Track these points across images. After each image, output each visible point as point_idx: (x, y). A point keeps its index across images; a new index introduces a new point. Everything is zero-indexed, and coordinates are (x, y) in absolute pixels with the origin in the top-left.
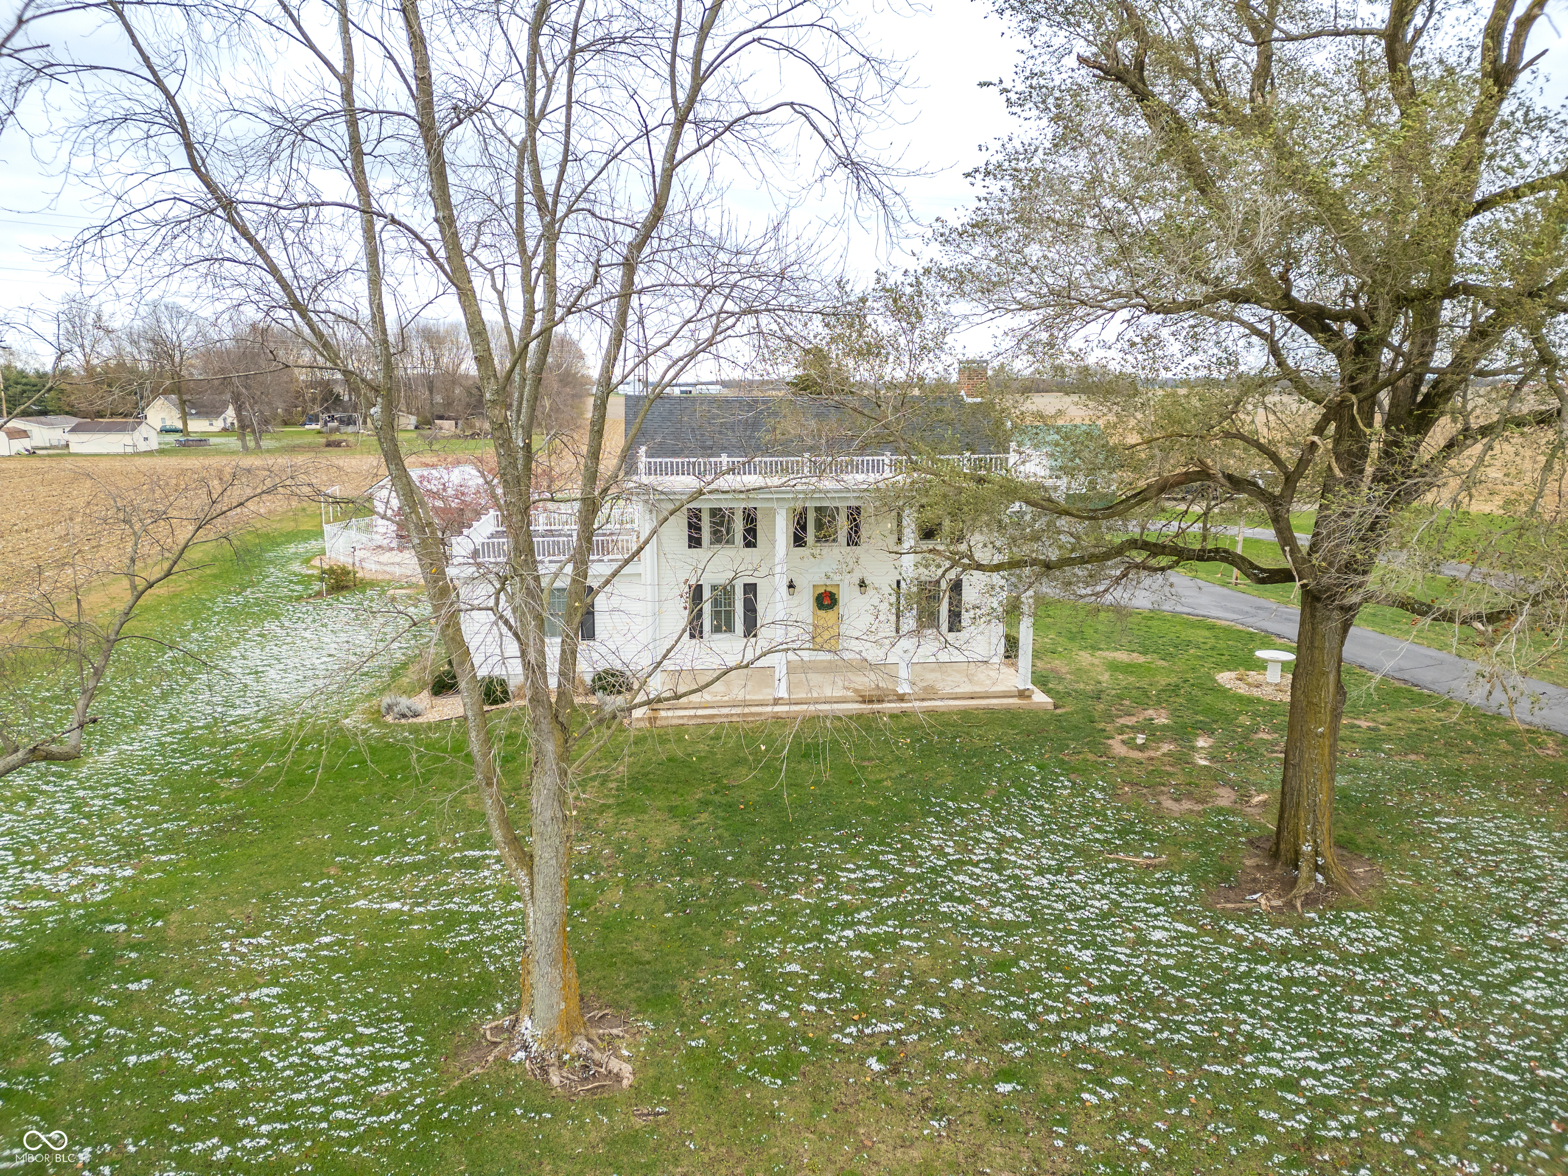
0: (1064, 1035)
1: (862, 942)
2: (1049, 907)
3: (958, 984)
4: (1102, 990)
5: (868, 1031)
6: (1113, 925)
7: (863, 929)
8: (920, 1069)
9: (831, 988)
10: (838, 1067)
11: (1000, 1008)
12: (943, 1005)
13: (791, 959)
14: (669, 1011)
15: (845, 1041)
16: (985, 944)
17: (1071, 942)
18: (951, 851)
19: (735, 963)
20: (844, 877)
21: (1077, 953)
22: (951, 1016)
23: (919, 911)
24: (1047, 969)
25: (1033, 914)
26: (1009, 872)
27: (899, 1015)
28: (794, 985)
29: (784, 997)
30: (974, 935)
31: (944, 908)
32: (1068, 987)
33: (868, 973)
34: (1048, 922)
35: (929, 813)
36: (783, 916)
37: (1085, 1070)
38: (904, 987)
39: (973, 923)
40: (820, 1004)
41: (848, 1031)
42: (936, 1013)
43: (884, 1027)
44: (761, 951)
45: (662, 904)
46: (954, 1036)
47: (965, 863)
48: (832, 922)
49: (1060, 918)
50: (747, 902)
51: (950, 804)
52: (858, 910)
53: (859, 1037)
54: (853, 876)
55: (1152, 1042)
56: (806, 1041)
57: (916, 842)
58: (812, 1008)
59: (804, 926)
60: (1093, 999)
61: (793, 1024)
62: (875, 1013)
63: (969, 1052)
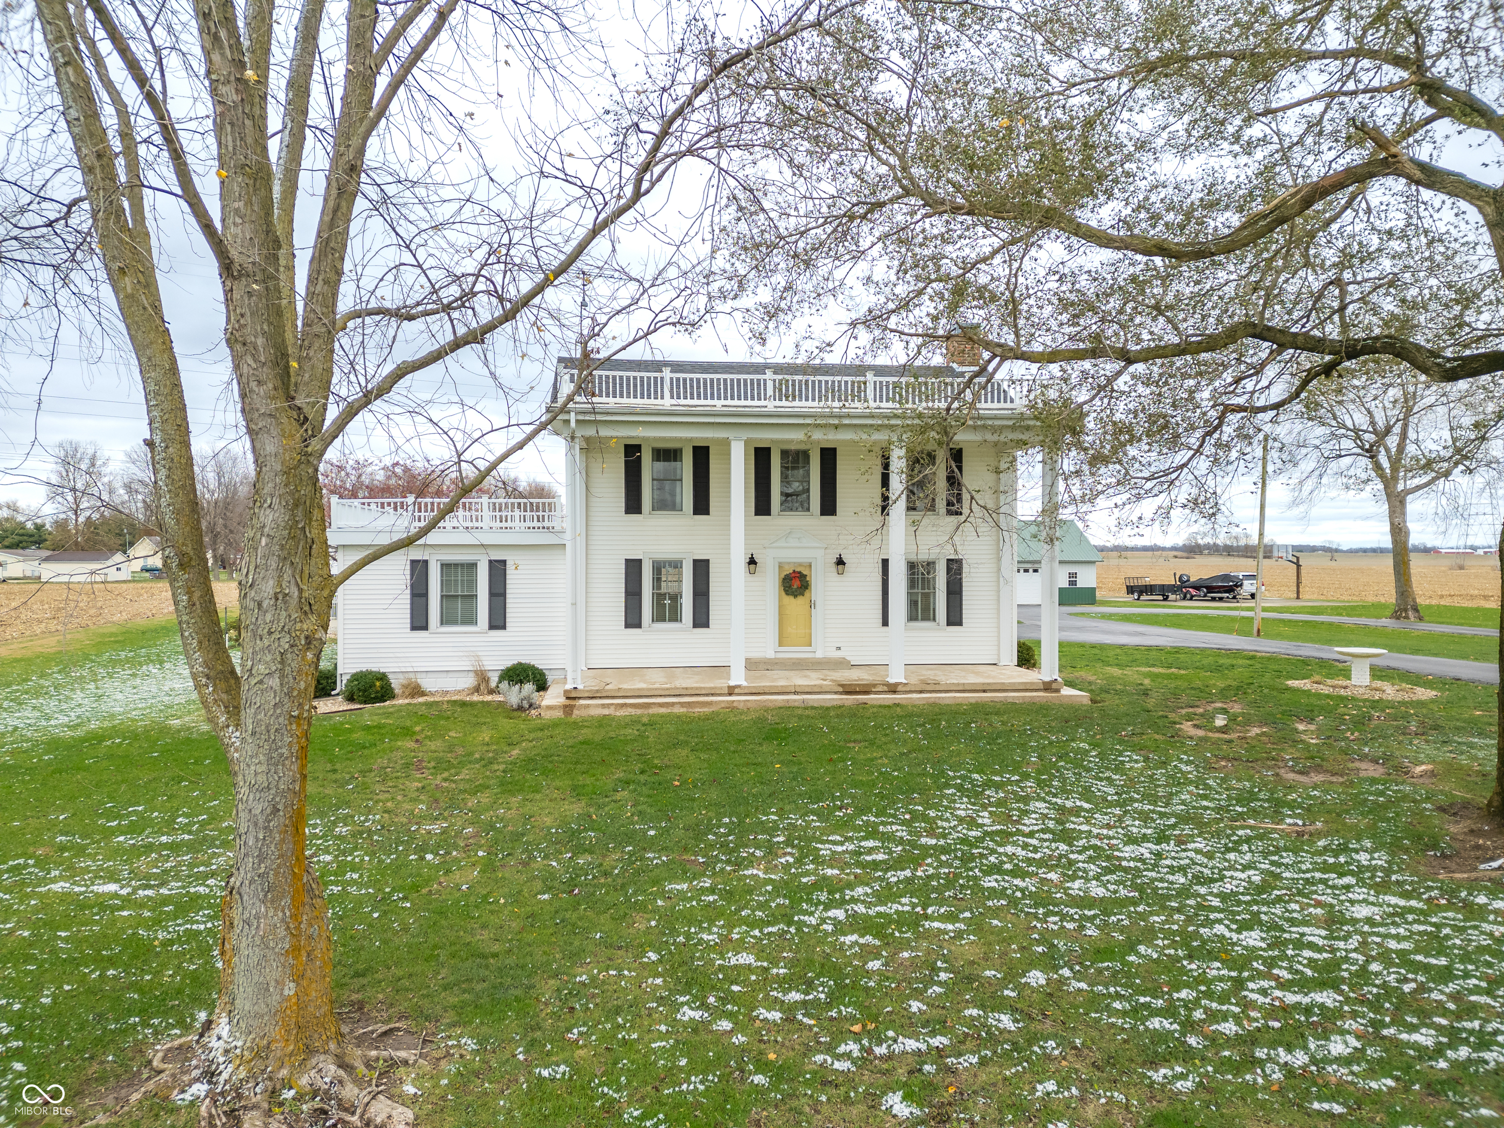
0: (1261, 1053)
1: (857, 924)
2: (1162, 880)
3: (1036, 978)
4: (1302, 984)
5: (881, 1050)
6: (1279, 899)
7: (861, 909)
8: (993, 1113)
9: (810, 986)
10: (826, 1110)
11: (1124, 1013)
12: (1014, 1010)
13: (740, 946)
14: (512, 1023)
15: (837, 1065)
16: (1070, 926)
17: (1219, 921)
18: (987, 821)
19: (643, 954)
20: (825, 850)
21: (1235, 937)
22: (1035, 1027)
23: (947, 887)
24: (1190, 957)
25: (1140, 889)
26: (1081, 843)
27: (937, 1026)
28: (745, 983)
29: (723, 1000)
30: (1046, 915)
31: (990, 882)
32: (1239, 984)
33: (874, 965)
34: (1169, 898)
35: (947, 785)
36: (729, 895)
37: (1330, 1115)
38: (940, 984)
39: (1042, 899)
40: (789, 1010)
41: (842, 1049)
42: (1006, 1021)
43: (911, 1044)
44: (688, 936)
45: (538, 885)
46: (1048, 1057)
47: (1012, 834)
48: (809, 901)
49: (1184, 892)
50: (673, 879)
51: (976, 776)
52: (851, 886)
53: (865, 1060)
54: (839, 849)
55: (1442, 1064)
56: (763, 1066)
57: (932, 813)
58: (776, 1016)
59: (762, 906)
60: (1291, 998)
61: (739, 1039)
62: (891, 1025)
63: (1086, 1086)
